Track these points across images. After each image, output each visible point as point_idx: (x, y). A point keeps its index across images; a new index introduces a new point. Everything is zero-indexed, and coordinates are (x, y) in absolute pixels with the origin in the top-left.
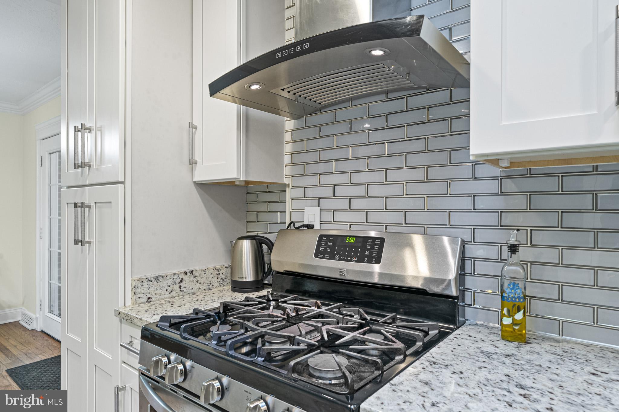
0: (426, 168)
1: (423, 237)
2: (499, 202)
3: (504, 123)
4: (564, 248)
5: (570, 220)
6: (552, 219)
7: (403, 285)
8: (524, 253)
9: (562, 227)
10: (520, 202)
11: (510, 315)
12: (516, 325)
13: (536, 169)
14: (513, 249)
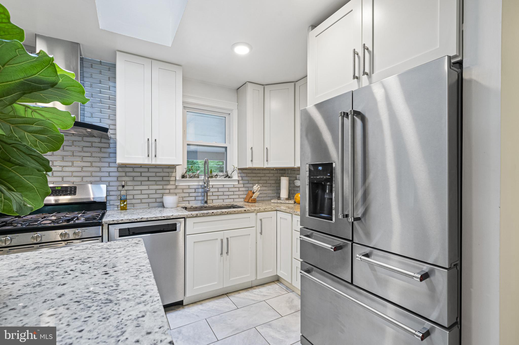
0: (91, 162)
1: (91, 185)
2: (117, 174)
3: (126, 156)
4: (134, 185)
5: (136, 179)
6: (131, 179)
7: (89, 201)
8: (126, 188)
9: (133, 180)
10: (123, 174)
11: (123, 203)
12: (124, 206)
13: (127, 166)
14: (123, 186)
